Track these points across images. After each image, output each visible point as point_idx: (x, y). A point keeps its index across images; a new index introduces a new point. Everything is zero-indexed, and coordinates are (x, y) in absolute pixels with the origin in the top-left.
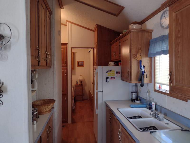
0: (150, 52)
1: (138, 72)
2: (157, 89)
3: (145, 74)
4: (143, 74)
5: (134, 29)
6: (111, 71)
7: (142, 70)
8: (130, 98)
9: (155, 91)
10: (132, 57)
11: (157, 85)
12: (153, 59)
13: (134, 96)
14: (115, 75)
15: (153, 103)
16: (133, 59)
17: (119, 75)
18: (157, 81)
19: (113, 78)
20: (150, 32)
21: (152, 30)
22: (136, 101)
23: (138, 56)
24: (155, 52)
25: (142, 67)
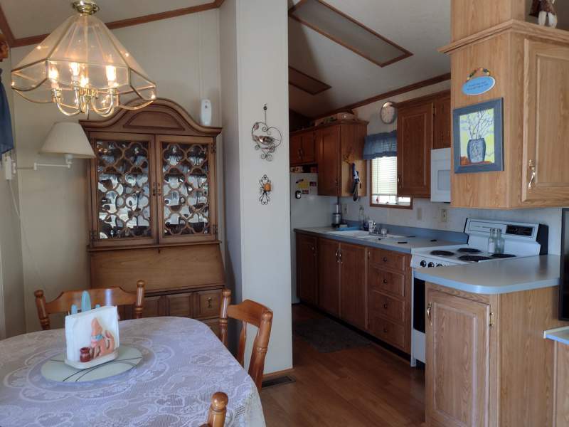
0: (365, 154)
1: (349, 181)
2: (374, 202)
3: (360, 182)
4: (356, 183)
5: (344, 120)
6: (302, 180)
7: (355, 178)
8: (330, 223)
9: (372, 205)
10: (343, 159)
11: (375, 198)
12: (368, 162)
13: (337, 219)
14: (309, 188)
15: (370, 221)
16: (343, 163)
17: (315, 188)
18: (374, 192)
19: (306, 192)
20: (365, 124)
21: (368, 123)
22: (341, 226)
23: (350, 158)
24: (373, 153)
25: (356, 173)
